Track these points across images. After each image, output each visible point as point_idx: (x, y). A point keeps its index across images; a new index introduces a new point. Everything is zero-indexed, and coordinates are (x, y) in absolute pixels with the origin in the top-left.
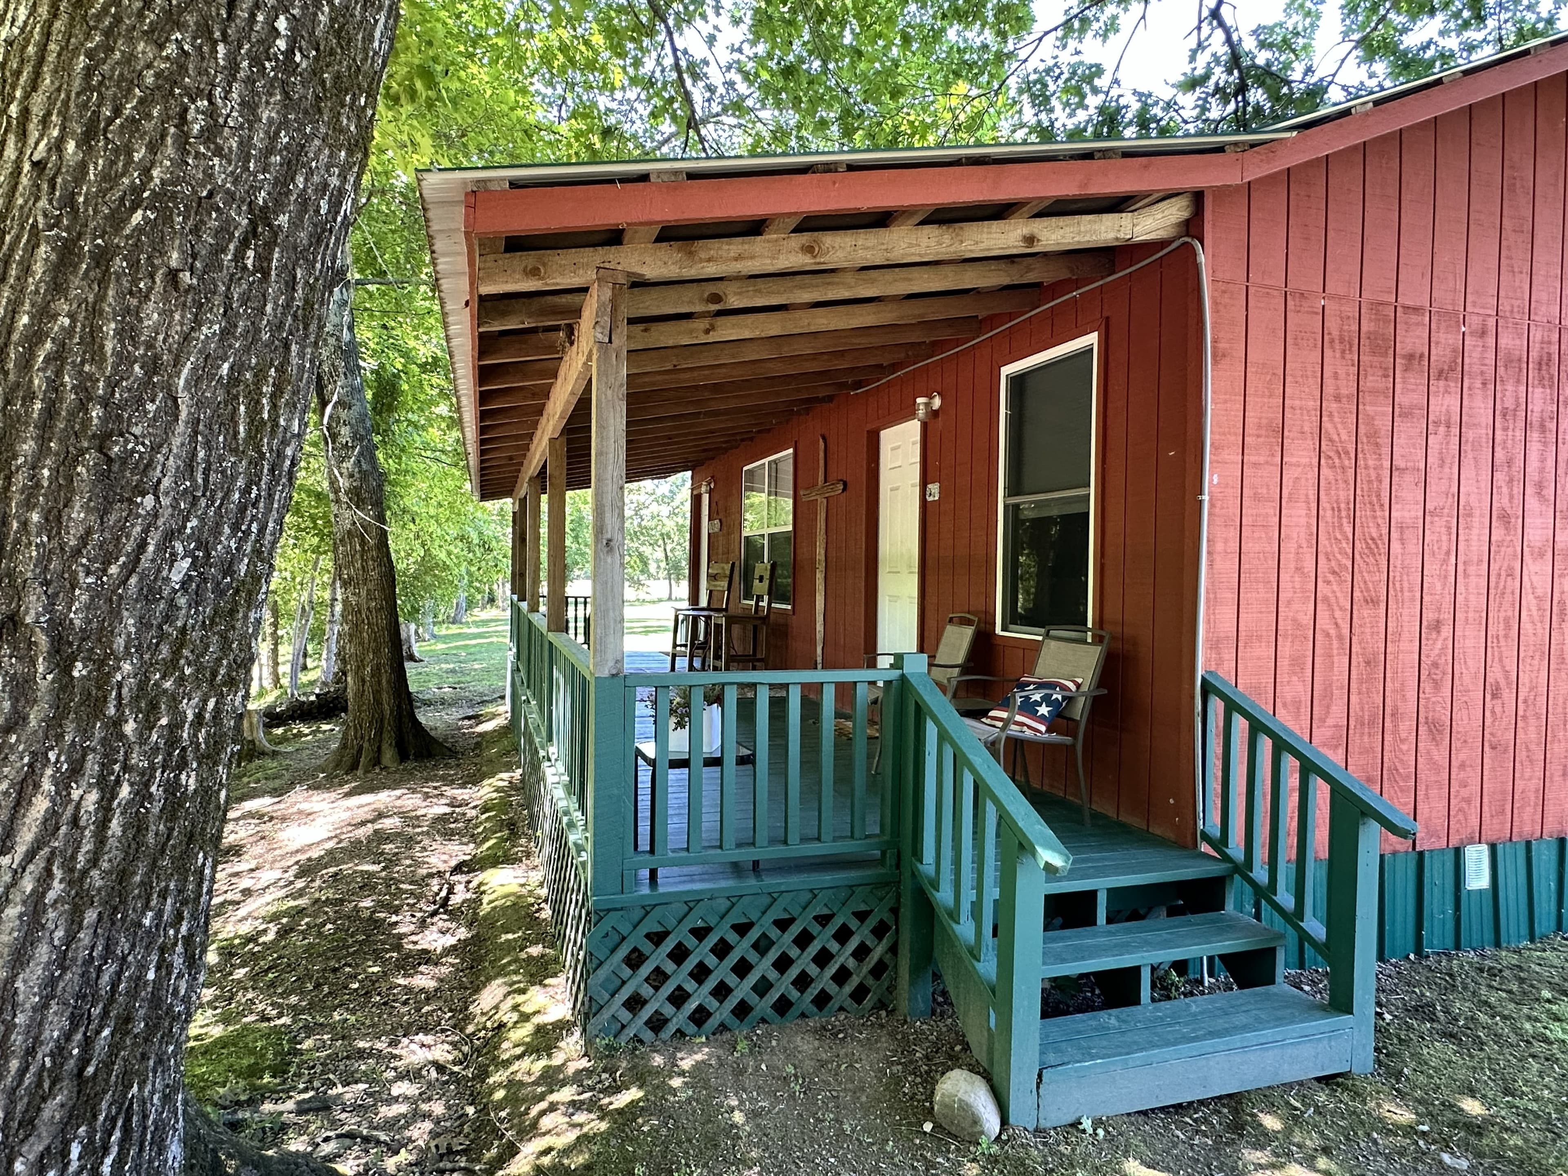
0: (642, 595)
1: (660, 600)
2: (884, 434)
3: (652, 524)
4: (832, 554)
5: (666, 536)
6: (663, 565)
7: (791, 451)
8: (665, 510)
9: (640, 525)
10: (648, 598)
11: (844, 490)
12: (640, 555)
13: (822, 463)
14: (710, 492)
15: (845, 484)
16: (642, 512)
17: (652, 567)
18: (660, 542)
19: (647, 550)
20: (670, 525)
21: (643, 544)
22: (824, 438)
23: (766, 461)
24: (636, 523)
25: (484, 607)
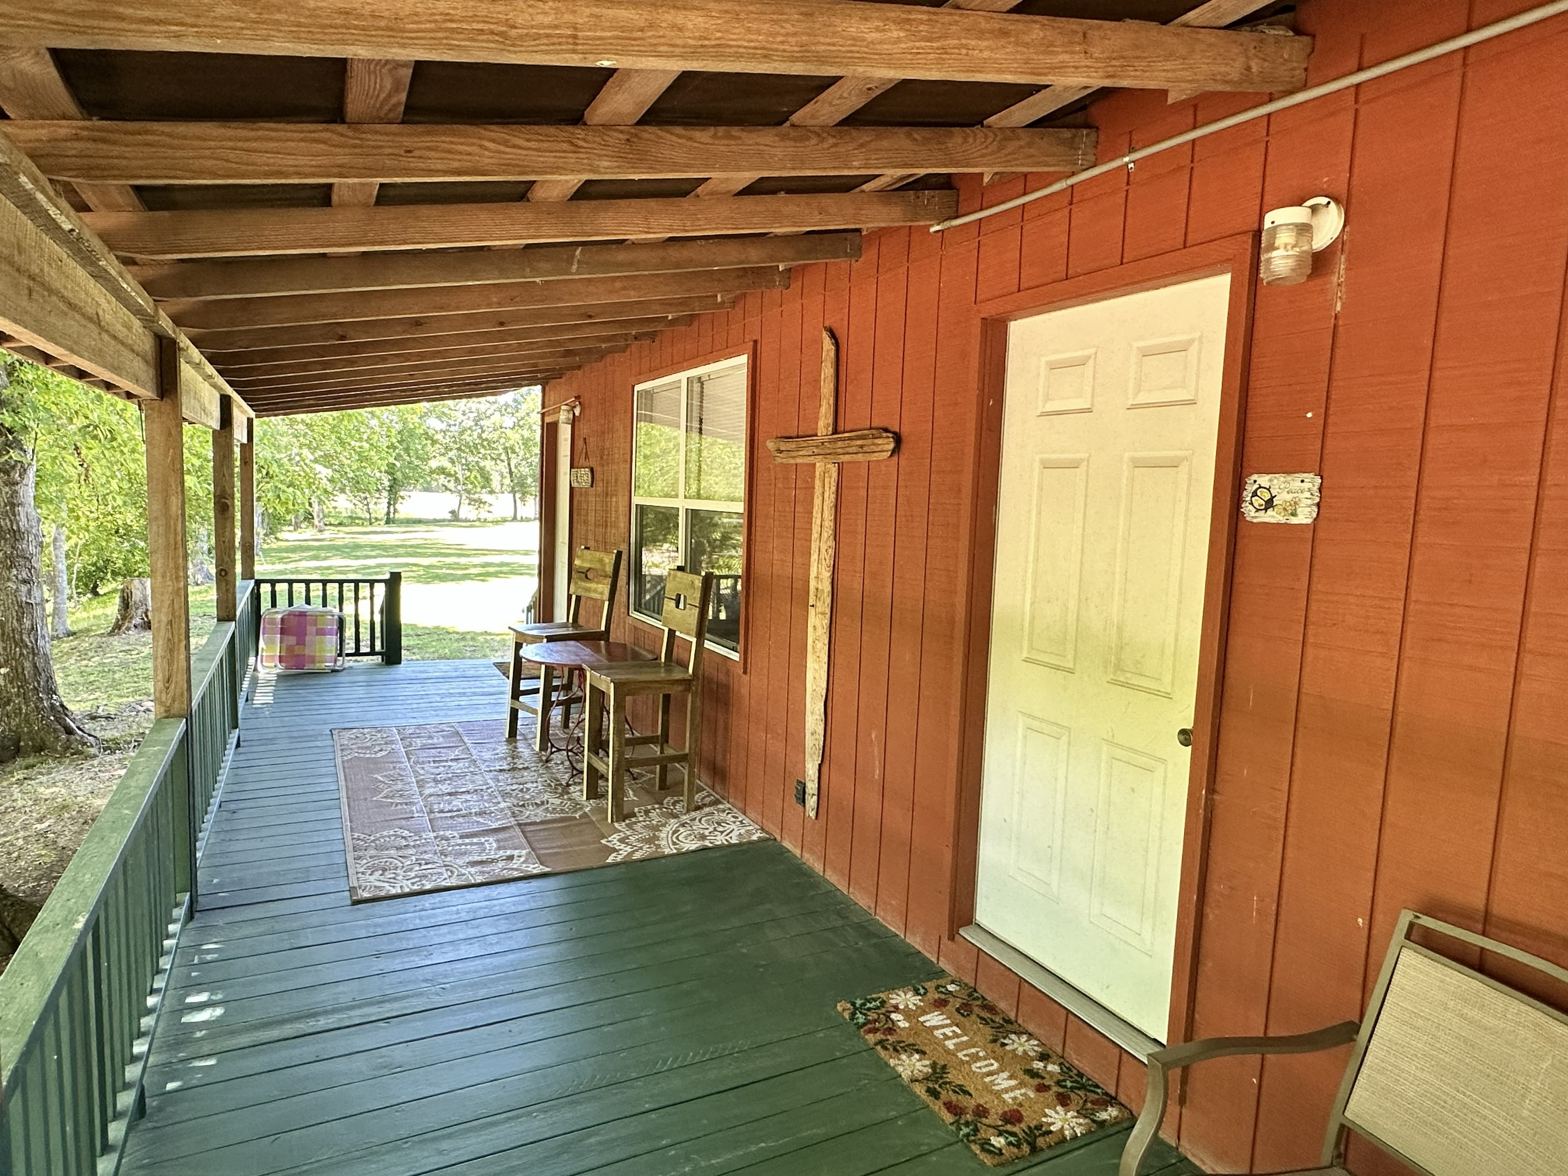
0: (483, 515)
1: (504, 520)
2: (1018, 329)
3: (495, 436)
4: (852, 582)
5: (509, 450)
6: (507, 481)
7: (743, 359)
8: (508, 421)
9: (480, 437)
10: (490, 517)
11: (896, 451)
12: (481, 470)
13: (827, 388)
14: (574, 422)
15: (898, 439)
16: (482, 423)
17: (495, 484)
18: (503, 457)
19: (488, 464)
20: (514, 437)
21: (485, 458)
22: (833, 335)
23: (682, 376)
24: (475, 434)
25: (297, 526)
